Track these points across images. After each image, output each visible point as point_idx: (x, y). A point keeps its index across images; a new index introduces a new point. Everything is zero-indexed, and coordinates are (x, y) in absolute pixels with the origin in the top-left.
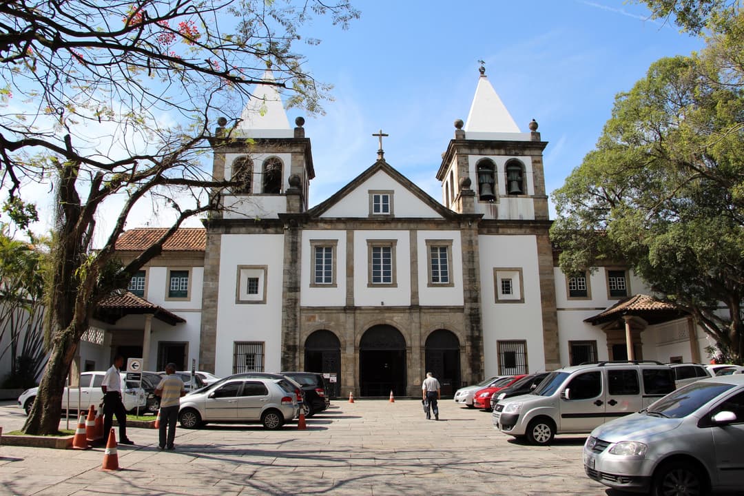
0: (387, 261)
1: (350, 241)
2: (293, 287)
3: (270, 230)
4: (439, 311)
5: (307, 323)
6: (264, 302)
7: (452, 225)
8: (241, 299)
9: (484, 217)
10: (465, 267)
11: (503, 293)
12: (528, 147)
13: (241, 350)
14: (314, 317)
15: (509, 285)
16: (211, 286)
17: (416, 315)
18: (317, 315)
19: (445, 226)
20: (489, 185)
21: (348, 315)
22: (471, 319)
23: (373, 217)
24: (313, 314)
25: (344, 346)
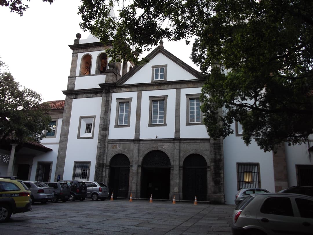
0: (162, 110)
1: (139, 98)
4: (193, 141)
5: (112, 150)
6: (92, 138)
8: (81, 136)
13: (78, 167)
14: (116, 146)
16: (65, 129)
17: (177, 145)
18: (117, 144)
19: (199, 85)
21: (135, 144)
22: (214, 146)
23: (154, 82)
24: (115, 144)
25: (132, 165)
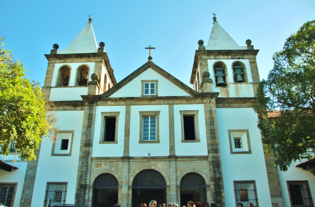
0: (153, 126)
1: (128, 113)
2: (88, 144)
3: (78, 108)
4: (190, 159)
5: (95, 169)
6: (69, 155)
7: (198, 101)
8: (55, 153)
9: (219, 96)
10: (208, 128)
11: (236, 147)
12: (246, 54)
13: (53, 188)
14: (101, 164)
15: (240, 142)
17: (173, 163)
18: (103, 163)
19: (193, 102)
20: (222, 78)
21: (124, 163)
22: (213, 165)
23: (144, 96)
24: (100, 163)
25: (121, 185)
